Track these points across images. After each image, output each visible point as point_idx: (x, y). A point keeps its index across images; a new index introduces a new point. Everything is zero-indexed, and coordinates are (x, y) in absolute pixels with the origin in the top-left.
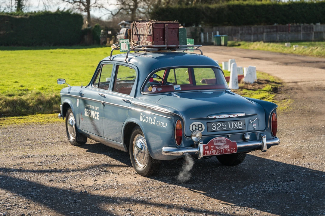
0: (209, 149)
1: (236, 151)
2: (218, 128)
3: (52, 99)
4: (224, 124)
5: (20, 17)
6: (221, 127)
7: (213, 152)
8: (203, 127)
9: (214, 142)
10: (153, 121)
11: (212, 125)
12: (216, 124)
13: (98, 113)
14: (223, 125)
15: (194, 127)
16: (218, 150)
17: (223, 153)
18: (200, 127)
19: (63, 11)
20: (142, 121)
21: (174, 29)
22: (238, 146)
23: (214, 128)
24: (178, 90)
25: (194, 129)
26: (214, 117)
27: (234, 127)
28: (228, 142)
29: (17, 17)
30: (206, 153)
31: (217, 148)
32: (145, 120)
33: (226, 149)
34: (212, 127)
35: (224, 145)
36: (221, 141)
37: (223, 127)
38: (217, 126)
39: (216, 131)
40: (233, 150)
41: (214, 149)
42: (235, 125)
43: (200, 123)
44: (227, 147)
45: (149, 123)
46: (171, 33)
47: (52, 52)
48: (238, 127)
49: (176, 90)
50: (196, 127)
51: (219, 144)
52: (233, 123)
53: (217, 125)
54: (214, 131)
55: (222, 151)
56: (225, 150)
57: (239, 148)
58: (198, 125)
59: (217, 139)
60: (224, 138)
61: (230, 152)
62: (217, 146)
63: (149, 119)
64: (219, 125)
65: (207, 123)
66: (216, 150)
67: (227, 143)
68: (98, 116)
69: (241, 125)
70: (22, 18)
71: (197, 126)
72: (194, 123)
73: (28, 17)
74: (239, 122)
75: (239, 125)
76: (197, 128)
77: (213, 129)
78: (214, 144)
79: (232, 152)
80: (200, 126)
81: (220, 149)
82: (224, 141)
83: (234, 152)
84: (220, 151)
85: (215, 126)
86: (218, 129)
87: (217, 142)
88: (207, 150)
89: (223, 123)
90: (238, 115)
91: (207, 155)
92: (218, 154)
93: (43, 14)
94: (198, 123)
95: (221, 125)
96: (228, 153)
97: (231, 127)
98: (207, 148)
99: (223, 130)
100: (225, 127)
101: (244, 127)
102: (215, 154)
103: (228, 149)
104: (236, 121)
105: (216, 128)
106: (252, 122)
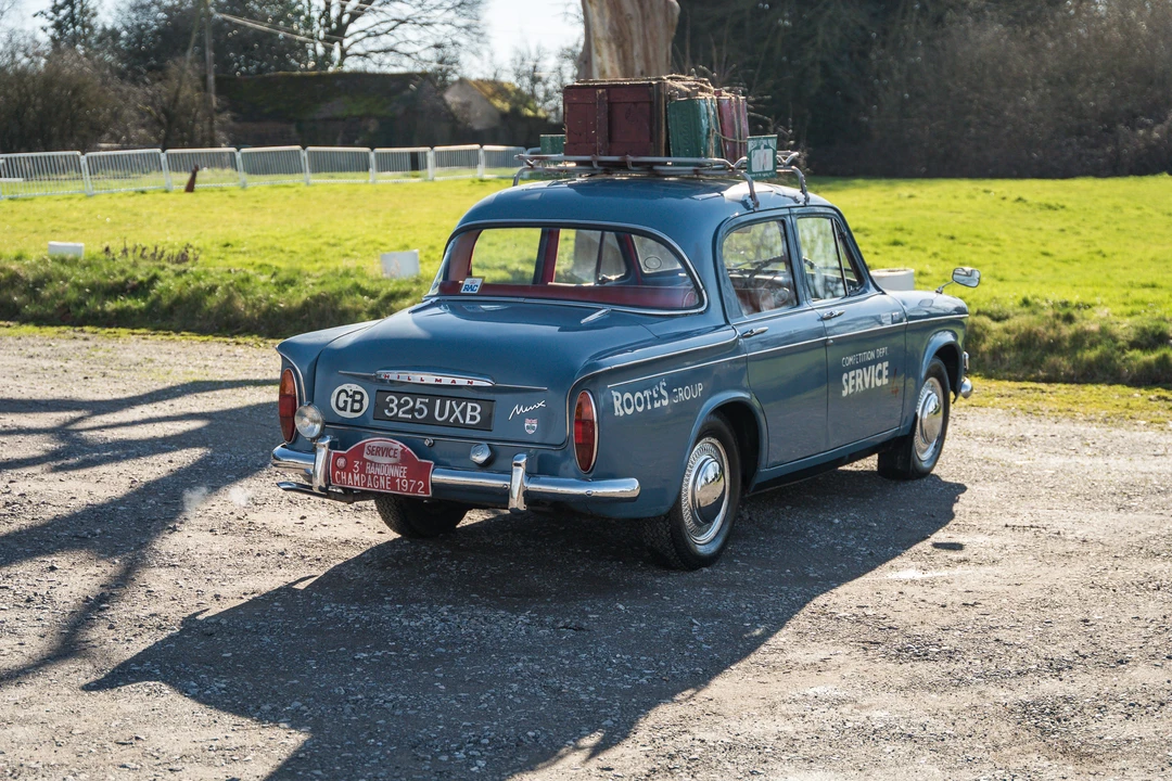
0: (348, 468)
1: (426, 490)
2: (404, 413)
4: (421, 403)
6: (412, 411)
7: (357, 478)
8: (366, 401)
11: (387, 400)
12: (399, 400)
14: (418, 406)
15: (343, 397)
16: (372, 475)
17: (386, 488)
18: (357, 401)
21: (634, 103)
22: (437, 478)
23: (391, 410)
24: (470, 292)
25: (341, 405)
26: (385, 376)
27: (450, 416)
28: (405, 459)
30: (339, 476)
31: (370, 470)
33: (396, 478)
35: (393, 465)
36: (385, 451)
37: (417, 411)
38: (399, 406)
39: (395, 419)
40: (416, 488)
41: (362, 470)
42: (461, 412)
43: (360, 389)
44: (399, 473)
48: (465, 419)
51: (376, 459)
52: (451, 405)
53: (402, 401)
54: (390, 419)
55: (382, 481)
56: (393, 479)
57: (437, 487)
58: (355, 393)
59: (376, 444)
60: (398, 445)
61: (408, 491)
62: (371, 462)
64: (407, 403)
65: (377, 391)
66: (367, 476)
67: (401, 461)
69: (475, 413)
71: (351, 396)
72: (345, 387)
74: (470, 405)
75: (469, 413)
76: (350, 400)
77: (386, 411)
78: (365, 456)
79: (415, 490)
80: (358, 397)
81: (379, 476)
83: (421, 494)
84: (379, 480)
85: (393, 405)
86: (400, 415)
88: (341, 470)
89: (419, 400)
90: (454, 381)
91: (341, 483)
92: (374, 487)
94: (355, 387)
95: (412, 404)
96: (401, 491)
97: (441, 415)
98: (341, 462)
99: (414, 421)
100: (421, 411)
101: (486, 423)
102: (365, 485)
103: (401, 479)
104: (459, 399)
105: (396, 410)
106: (519, 410)
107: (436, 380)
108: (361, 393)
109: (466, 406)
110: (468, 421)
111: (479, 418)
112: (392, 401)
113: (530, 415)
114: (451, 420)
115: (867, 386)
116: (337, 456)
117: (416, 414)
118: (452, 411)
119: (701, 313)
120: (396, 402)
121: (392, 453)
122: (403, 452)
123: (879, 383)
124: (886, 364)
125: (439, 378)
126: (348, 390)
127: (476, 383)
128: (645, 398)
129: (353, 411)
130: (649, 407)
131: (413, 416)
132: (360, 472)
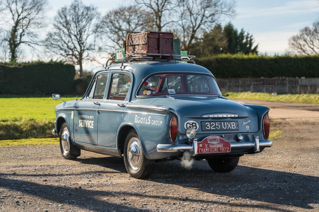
0: (203, 147)
1: (229, 150)
3: (46, 125)
4: (217, 124)
5: (14, 66)
6: (215, 127)
7: (207, 150)
9: (208, 140)
10: (148, 121)
11: (206, 124)
12: (210, 124)
13: (93, 122)
14: (217, 125)
15: (188, 125)
16: (212, 148)
17: (216, 152)
18: (194, 126)
19: (56, 61)
20: (136, 122)
21: (168, 39)
22: (232, 146)
23: (208, 127)
24: (172, 93)
25: (188, 127)
26: (208, 116)
27: (227, 127)
28: (222, 141)
29: (11, 66)
30: (200, 150)
31: (211, 146)
32: (139, 121)
33: (220, 148)
34: (206, 126)
35: (218, 144)
36: (215, 140)
37: (217, 126)
38: (211, 126)
39: (210, 130)
40: (227, 149)
41: (208, 147)
42: (228, 126)
43: (195, 122)
44: (221, 146)
45: (144, 123)
46: (166, 43)
47: (44, 100)
48: (231, 128)
49: (171, 93)
50: (191, 125)
51: (213, 143)
52: (227, 123)
54: (208, 130)
56: (219, 148)
57: (233, 148)
58: (193, 123)
59: (211, 138)
60: (218, 137)
61: (224, 151)
62: (211, 144)
63: (144, 120)
64: (213, 124)
65: (201, 122)
66: (210, 148)
67: (220, 142)
68: (92, 125)
69: (234, 125)
70: (15, 68)
72: (188, 122)
73: (21, 67)
74: (232, 123)
75: (232, 126)
77: (207, 128)
78: (208, 142)
79: (226, 151)
80: (194, 125)
81: (214, 148)
82: (218, 140)
83: (228, 151)
84: (214, 149)
85: (209, 126)
86: (212, 128)
87: (211, 141)
88: (201, 148)
89: (217, 123)
90: (231, 116)
91: (201, 152)
92: (212, 152)
93: (36, 64)
94: (192, 121)
96: (222, 151)
97: (225, 127)
98: (201, 145)
99: (216, 130)
101: (237, 128)
102: (209, 152)
103: (222, 148)
104: (229, 122)
106: (244, 123)
109: (231, 123)
110: (233, 128)
111: (235, 127)
112: (208, 124)
113: (247, 124)
114: (228, 128)
117: (217, 128)
118: (227, 126)
122: (220, 139)
126: (190, 123)
131: (216, 128)
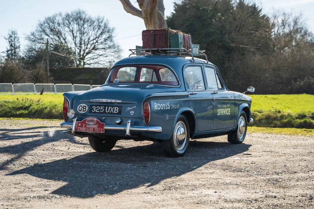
0: (82, 126)
1: (103, 131)
2: (97, 111)
6: (99, 110)
7: (84, 129)
8: (87, 108)
11: (93, 107)
14: (101, 108)
15: (81, 107)
16: (88, 128)
17: (92, 131)
18: (84, 108)
23: (94, 110)
25: (80, 110)
26: (92, 101)
27: (110, 111)
28: (97, 123)
30: (79, 128)
31: (88, 126)
33: (95, 128)
36: (92, 121)
37: (101, 110)
38: (96, 109)
39: (95, 112)
41: (85, 126)
43: (85, 105)
44: (95, 126)
51: (89, 123)
52: (110, 108)
53: (97, 108)
55: (91, 129)
56: (94, 128)
57: (106, 130)
58: (84, 106)
59: (89, 119)
60: (95, 119)
61: (98, 131)
62: (88, 124)
64: (98, 108)
65: (90, 105)
66: (87, 128)
67: (96, 123)
71: (83, 107)
72: (81, 105)
74: (115, 108)
75: (115, 110)
76: (82, 108)
77: (92, 111)
78: (86, 122)
79: (100, 131)
80: (85, 107)
81: (90, 128)
83: (101, 132)
86: (96, 111)
88: (79, 127)
90: (111, 101)
92: (88, 131)
95: (99, 108)
96: (96, 131)
97: (107, 111)
98: (80, 124)
99: (100, 113)
100: (102, 110)
101: (120, 112)
102: (86, 131)
103: (96, 128)
104: (113, 106)
105: (95, 110)
106: (129, 109)
107: (106, 101)
108: (86, 106)
109: (114, 108)
110: (115, 112)
111: (118, 111)
112: (94, 108)
113: (132, 110)
114: (110, 112)
115: (224, 114)
116: (79, 123)
117: (101, 111)
118: (110, 110)
119: (179, 87)
120: (95, 108)
121: (94, 121)
122: (97, 121)
123: (228, 114)
124: (229, 109)
125: (107, 100)
126: (82, 105)
127: (117, 101)
128: (163, 106)
129: (83, 111)
130: (165, 109)
131: (100, 111)
132: (85, 127)
